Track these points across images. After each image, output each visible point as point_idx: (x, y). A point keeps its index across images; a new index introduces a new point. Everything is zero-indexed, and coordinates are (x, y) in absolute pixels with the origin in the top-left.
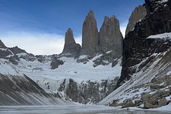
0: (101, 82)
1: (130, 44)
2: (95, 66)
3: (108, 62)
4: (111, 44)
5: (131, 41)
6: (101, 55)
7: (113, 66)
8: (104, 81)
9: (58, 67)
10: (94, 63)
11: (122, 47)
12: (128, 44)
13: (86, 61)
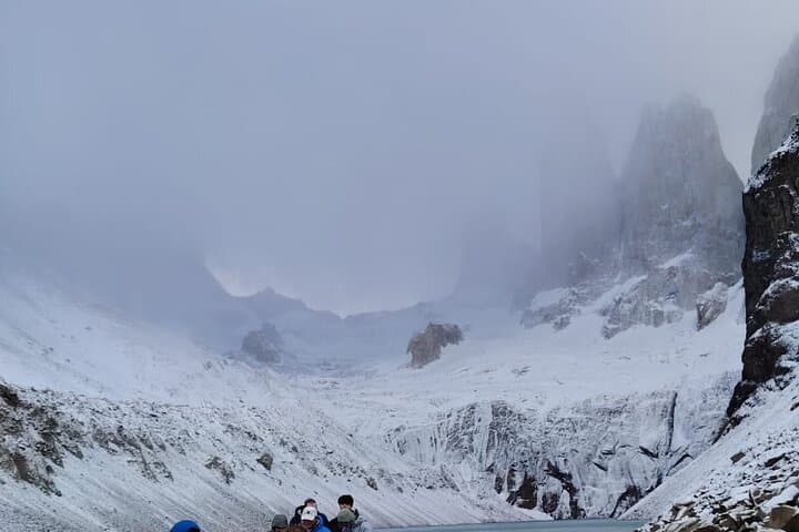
0: (647, 403)
1: (775, 215)
2: (608, 335)
3: (675, 308)
4: (685, 223)
5: (782, 202)
6: (636, 280)
7: (702, 321)
8: (665, 399)
9: (440, 356)
10: (603, 321)
11: (740, 230)
12: (765, 214)
13: (564, 316)
